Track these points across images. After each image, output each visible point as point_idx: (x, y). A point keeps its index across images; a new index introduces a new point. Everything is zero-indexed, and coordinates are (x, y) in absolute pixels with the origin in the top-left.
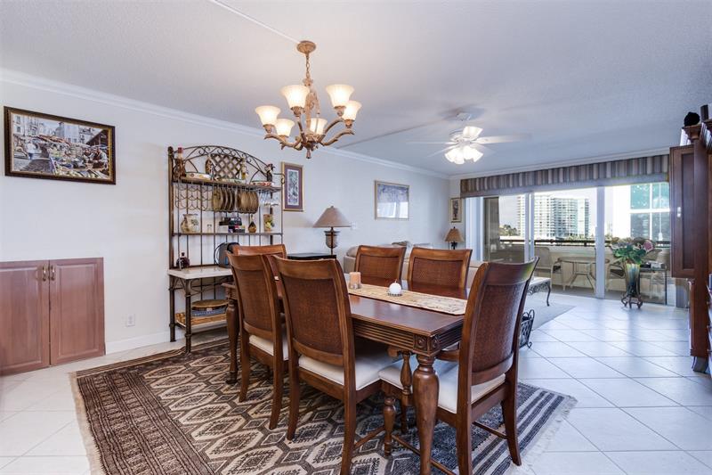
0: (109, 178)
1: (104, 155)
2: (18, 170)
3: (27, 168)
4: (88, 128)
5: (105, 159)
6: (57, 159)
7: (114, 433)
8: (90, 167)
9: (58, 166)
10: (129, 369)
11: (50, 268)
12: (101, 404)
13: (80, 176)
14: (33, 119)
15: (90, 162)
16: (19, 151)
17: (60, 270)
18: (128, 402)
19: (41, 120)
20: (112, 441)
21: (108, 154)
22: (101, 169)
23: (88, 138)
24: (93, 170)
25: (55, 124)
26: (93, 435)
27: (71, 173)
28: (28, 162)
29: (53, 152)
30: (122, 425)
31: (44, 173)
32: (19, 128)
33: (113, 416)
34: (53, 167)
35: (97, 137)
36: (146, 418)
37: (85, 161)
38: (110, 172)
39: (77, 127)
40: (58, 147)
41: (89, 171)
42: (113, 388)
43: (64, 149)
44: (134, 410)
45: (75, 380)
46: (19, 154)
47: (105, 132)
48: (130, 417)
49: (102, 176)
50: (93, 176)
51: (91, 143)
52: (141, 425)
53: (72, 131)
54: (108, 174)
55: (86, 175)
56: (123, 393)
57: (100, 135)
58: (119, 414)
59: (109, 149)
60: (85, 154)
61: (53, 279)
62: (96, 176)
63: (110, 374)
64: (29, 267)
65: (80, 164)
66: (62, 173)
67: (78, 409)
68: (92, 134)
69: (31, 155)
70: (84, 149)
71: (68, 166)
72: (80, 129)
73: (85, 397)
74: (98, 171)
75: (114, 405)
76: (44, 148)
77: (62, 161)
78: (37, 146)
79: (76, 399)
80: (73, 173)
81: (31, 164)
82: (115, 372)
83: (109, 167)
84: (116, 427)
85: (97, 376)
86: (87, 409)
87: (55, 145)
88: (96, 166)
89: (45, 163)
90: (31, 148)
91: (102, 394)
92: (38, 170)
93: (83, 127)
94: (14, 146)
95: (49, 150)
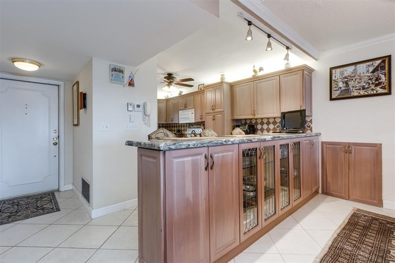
0: (386, 91)
1: (383, 76)
2: (335, 97)
3: (339, 95)
4: (371, 63)
5: (383, 79)
6: (353, 87)
7: (342, 249)
8: (373, 87)
9: (354, 90)
10: (388, 223)
11: (349, 147)
12: (352, 231)
13: (366, 93)
14: (342, 69)
15: (373, 83)
16: (336, 87)
17: (355, 148)
18: (367, 240)
19: (346, 68)
20: (337, 252)
21: (385, 75)
22: (380, 86)
23: (371, 69)
24: (374, 88)
25: (352, 68)
26: (333, 243)
27: (361, 93)
28: (339, 92)
29: (351, 83)
30: (350, 248)
31: (347, 96)
32: (335, 76)
33: (350, 241)
34: (351, 92)
35: (378, 66)
36: (367, 256)
37: (369, 84)
38: (387, 87)
39: (365, 65)
40: (354, 79)
41: (372, 90)
42: (366, 228)
43: (357, 80)
44: (365, 246)
45: (353, 212)
46: (336, 89)
47: (384, 62)
48: (359, 248)
49: (381, 91)
50: (375, 92)
51: (373, 72)
52: (360, 257)
53: (362, 68)
54: (385, 89)
55: (370, 92)
56: (369, 234)
57: (380, 64)
58: (355, 242)
59: (387, 72)
60: (370, 79)
61: (351, 153)
62: (377, 91)
63: (373, 219)
64: (339, 145)
65: (366, 86)
66: (356, 94)
67: (340, 226)
68: (374, 66)
69: (340, 88)
70: (369, 76)
71: (360, 89)
72: (367, 65)
73: (349, 223)
74: (378, 88)
75: (357, 236)
76: (346, 83)
77: (356, 87)
78: (343, 83)
79: (344, 221)
80: (362, 92)
81: (341, 92)
82: (377, 220)
83: (386, 84)
84: (346, 247)
85: (365, 216)
86: (344, 229)
87: (352, 80)
88: (377, 85)
89: (347, 90)
90: (341, 85)
91: (358, 227)
92: (344, 95)
93: (368, 64)
94: (334, 86)
95: (349, 83)
